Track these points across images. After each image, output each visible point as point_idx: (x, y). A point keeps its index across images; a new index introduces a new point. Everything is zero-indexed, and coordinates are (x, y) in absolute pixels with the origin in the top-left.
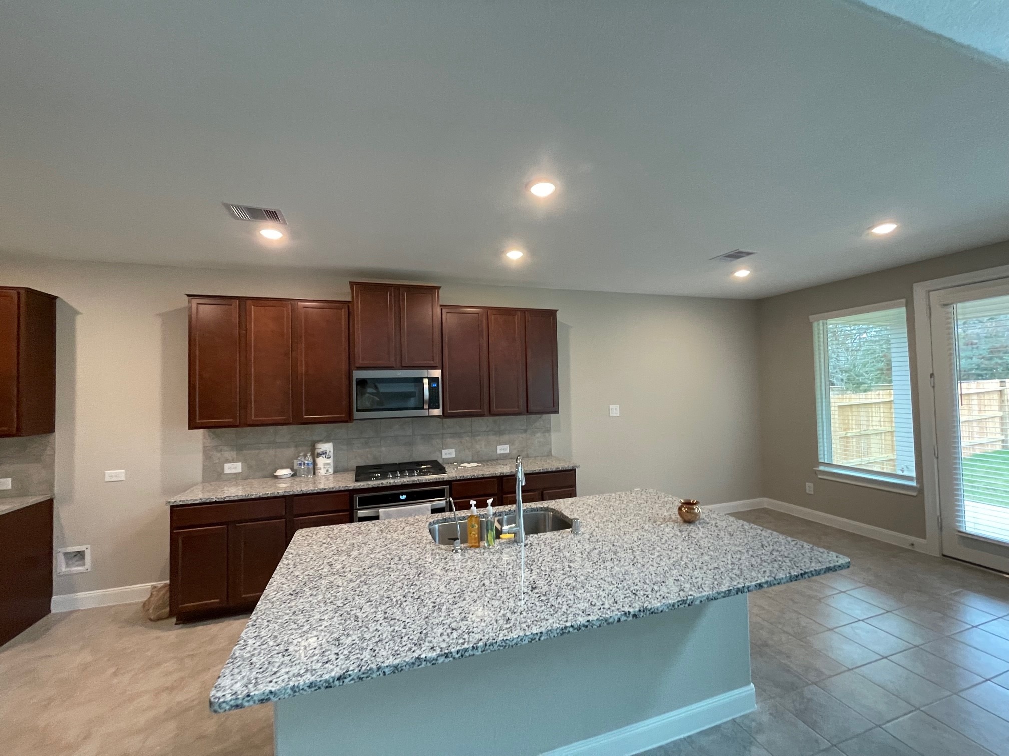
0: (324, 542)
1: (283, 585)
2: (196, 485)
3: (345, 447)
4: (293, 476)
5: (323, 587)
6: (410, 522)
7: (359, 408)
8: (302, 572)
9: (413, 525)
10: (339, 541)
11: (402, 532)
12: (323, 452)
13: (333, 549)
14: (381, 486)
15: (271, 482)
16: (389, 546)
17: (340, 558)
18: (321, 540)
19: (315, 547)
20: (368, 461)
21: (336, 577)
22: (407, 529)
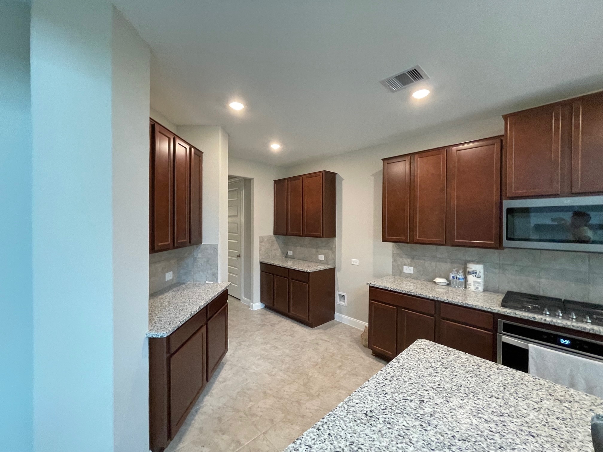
0: (433, 364)
1: (369, 395)
2: (387, 275)
3: (497, 271)
4: (448, 285)
5: (396, 427)
6: (557, 395)
7: (509, 236)
8: (393, 390)
9: (561, 401)
10: (448, 372)
11: (536, 406)
12: (473, 271)
13: (437, 379)
14: (532, 319)
15: (430, 285)
16: (506, 419)
17: (436, 397)
18: (431, 360)
19: (421, 366)
20: (522, 289)
21: (417, 423)
22: (546, 404)
